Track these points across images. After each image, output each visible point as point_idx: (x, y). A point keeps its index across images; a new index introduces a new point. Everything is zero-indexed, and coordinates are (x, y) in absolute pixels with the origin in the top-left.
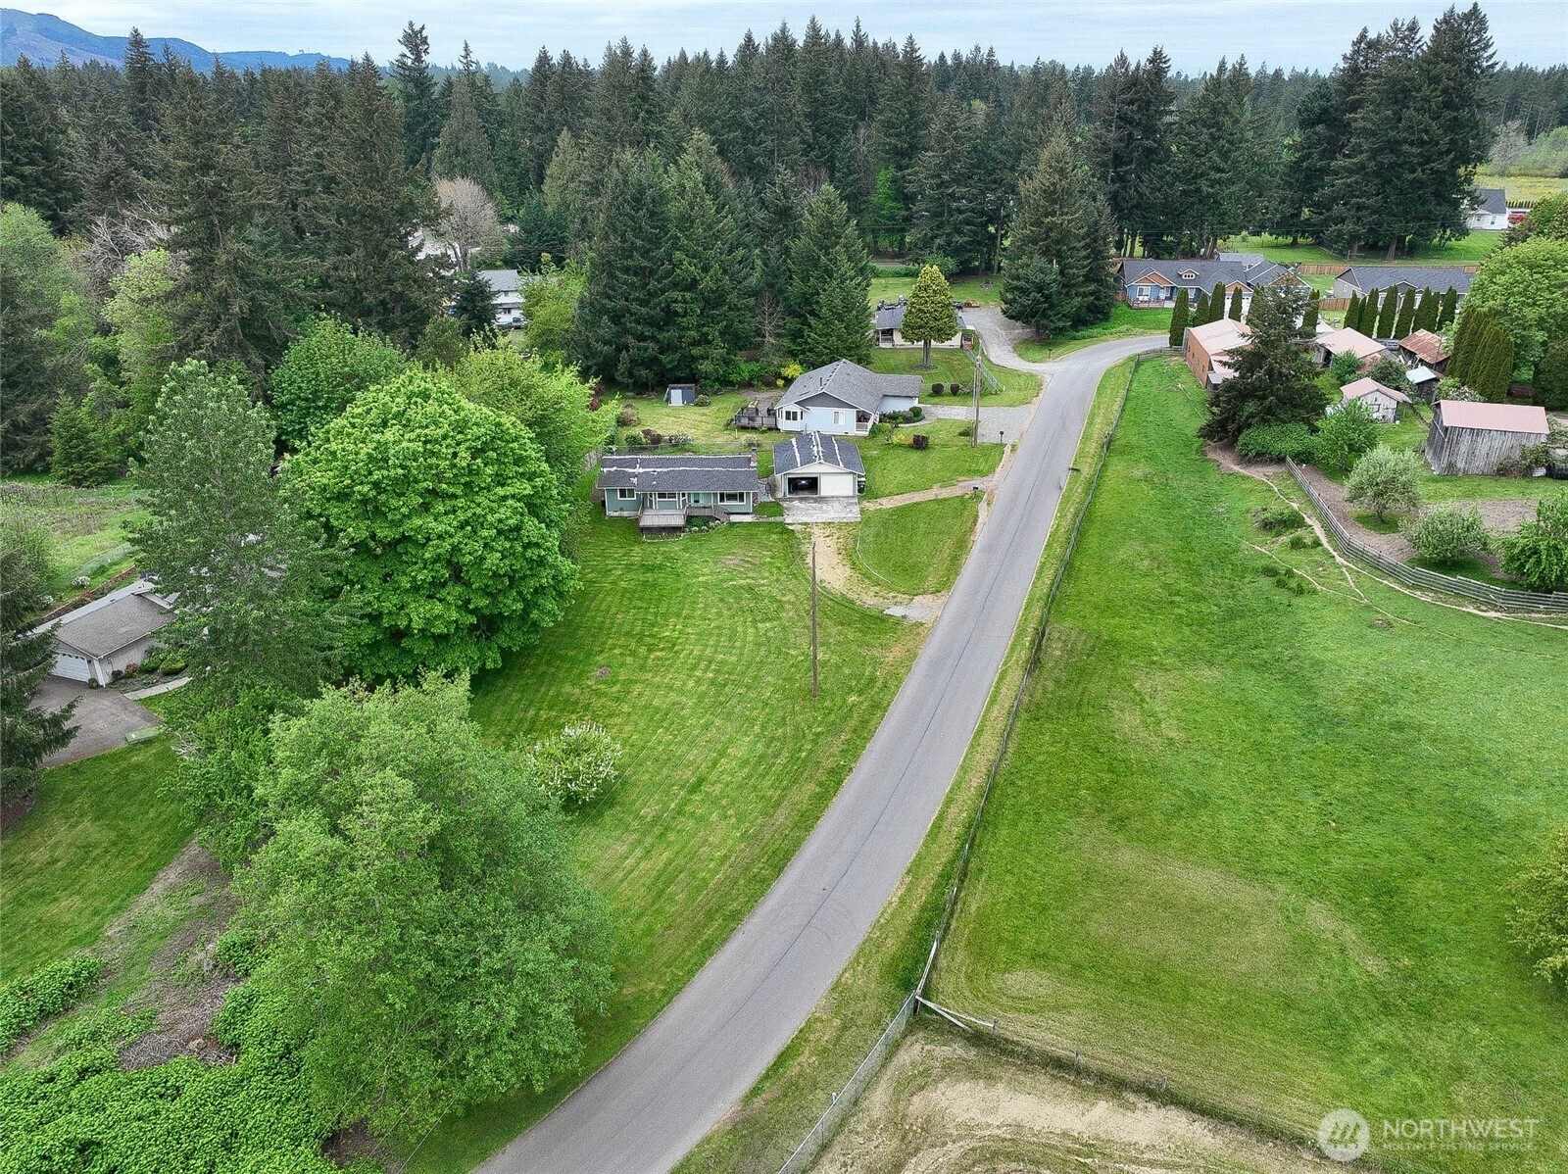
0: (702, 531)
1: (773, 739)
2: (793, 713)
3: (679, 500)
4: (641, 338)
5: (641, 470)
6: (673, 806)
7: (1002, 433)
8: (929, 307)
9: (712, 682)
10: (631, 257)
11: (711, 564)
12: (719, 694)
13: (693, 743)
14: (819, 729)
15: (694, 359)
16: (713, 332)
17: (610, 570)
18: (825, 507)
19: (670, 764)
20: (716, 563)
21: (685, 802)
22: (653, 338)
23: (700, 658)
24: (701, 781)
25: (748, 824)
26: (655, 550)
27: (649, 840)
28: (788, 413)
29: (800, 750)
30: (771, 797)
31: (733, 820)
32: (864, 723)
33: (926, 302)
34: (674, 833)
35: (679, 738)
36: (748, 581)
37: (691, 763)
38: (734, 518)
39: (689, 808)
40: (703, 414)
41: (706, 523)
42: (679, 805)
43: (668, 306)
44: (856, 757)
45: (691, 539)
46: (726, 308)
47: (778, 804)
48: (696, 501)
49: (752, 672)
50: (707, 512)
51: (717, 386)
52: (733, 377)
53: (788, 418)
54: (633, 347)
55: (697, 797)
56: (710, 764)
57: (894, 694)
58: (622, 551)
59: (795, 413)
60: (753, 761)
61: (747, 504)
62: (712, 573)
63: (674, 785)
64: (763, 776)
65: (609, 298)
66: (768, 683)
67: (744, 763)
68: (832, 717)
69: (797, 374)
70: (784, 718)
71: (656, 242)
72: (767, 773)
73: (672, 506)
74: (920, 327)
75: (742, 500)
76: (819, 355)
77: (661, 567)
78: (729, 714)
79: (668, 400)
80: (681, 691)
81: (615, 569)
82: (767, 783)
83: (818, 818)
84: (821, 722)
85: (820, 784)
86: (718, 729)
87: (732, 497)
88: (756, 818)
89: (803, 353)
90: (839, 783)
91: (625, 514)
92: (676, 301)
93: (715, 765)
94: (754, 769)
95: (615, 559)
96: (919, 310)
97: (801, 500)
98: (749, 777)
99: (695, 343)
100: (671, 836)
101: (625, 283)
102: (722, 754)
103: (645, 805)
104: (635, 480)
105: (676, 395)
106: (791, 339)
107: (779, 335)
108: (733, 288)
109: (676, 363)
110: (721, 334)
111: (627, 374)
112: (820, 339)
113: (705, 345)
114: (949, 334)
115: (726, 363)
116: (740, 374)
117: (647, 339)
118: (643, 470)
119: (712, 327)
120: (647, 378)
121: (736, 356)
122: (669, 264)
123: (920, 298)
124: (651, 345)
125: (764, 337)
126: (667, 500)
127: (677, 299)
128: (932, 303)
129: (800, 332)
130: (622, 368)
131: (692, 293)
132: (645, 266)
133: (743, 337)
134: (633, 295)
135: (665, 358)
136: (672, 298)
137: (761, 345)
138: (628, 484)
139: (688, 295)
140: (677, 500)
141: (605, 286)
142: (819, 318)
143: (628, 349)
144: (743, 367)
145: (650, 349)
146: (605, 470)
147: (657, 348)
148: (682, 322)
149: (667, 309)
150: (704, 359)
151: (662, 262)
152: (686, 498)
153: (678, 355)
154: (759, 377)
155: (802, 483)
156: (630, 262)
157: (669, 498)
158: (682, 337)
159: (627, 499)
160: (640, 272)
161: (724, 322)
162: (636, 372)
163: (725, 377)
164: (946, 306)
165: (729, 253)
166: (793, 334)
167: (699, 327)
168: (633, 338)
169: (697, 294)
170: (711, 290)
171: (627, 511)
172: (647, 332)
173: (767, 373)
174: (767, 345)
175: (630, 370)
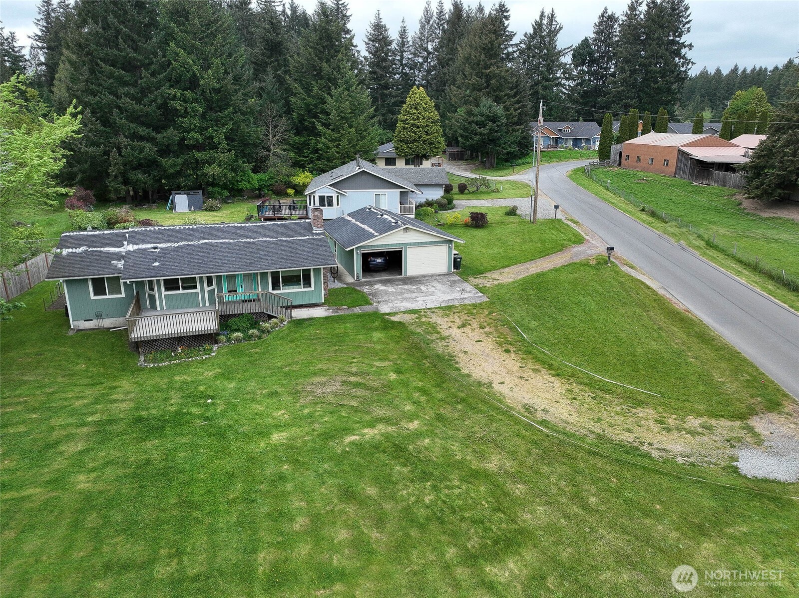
0: (251, 337)
3: (202, 292)
4: (134, 136)
5: (131, 248)
7: (556, 207)
8: (422, 123)
10: (116, 46)
11: (286, 398)
15: (198, 164)
16: (219, 136)
17: (57, 443)
18: (423, 288)
20: (296, 395)
22: (151, 140)
26: (163, 383)
28: (322, 198)
33: (418, 118)
38: (298, 314)
40: (215, 216)
41: (254, 324)
43: (166, 103)
45: (231, 353)
46: (231, 109)
48: (232, 291)
50: (254, 308)
51: (226, 193)
52: (242, 185)
53: (322, 204)
54: (126, 147)
58: (90, 393)
59: (330, 198)
61: (316, 290)
62: (297, 420)
65: (94, 94)
69: (308, 180)
73: (192, 302)
74: (415, 141)
75: (307, 283)
76: (328, 160)
77: (179, 420)
79: (173, 208)
81: (70, 438)
87: (291, 279)
89: (311, 162)
91: (107, 323)
92: (174, 98)
95: (73, 413)
96: (413, 125)
97: (384, 282)
99: (200, 147)
101: (111, 76)
104: (120, 264)
105: (181, 200)
106: (295, 153)
107: (284, 150)
108: (236, 91)
109: (178, 168)
110: (227, 138)
111: (120, 179)
112: (330, 144)
113: (210, 149)
114: (438, 148)
115: (234, 170)
116: (249, 182)
117: (142, 138)
118: (136, 247)
119: (216, 131)
120: (145, 183)
121: (243, 162)
122: (164, 56)
123: (411, 114)
124: (147, 145)
125: (269, 151)
126: (181, 291)
127: (175, 96)
128: (423, 119)
129: (306, 145)
130: (113, 171)
131: (192, 91)
132: (135, 59)
133: (250, 144)
134: (122, 90)
135: (165, 162)
136: (169, 94)
137: (267, 158)
138: (107, 271)
139: (189, 94)
140: (198, 290)
141: (87, 81)
142: (327, 126)
143: (119, 150)
144: (252, 175)
145: (147, 149)
146: (65, 252)
147: (155, 149)
148: (183, 122)
149: (164, 106)
150: (210, 164)
151: (155, 55)
152: (214, 286)
153: (180, 161)
154: (268, 186)
155: (379, 260)
156: (115, 52)
157: (184, 288)
158: (183, 139)
159: (108, 296)
160: (130, 66)
161: (230, 125)
162: (132, 175)
163: (233, 184)
164: (435, 122)
165: (230, 55)
166: (298, 148)
167: (201, 130)
168: (126, 136)
169: (196, 94)
170: (213, 89)
171: (108, 316)
172: (142, 131)
173: (276, 181)
174: (272, 158)
175: (123, 174)
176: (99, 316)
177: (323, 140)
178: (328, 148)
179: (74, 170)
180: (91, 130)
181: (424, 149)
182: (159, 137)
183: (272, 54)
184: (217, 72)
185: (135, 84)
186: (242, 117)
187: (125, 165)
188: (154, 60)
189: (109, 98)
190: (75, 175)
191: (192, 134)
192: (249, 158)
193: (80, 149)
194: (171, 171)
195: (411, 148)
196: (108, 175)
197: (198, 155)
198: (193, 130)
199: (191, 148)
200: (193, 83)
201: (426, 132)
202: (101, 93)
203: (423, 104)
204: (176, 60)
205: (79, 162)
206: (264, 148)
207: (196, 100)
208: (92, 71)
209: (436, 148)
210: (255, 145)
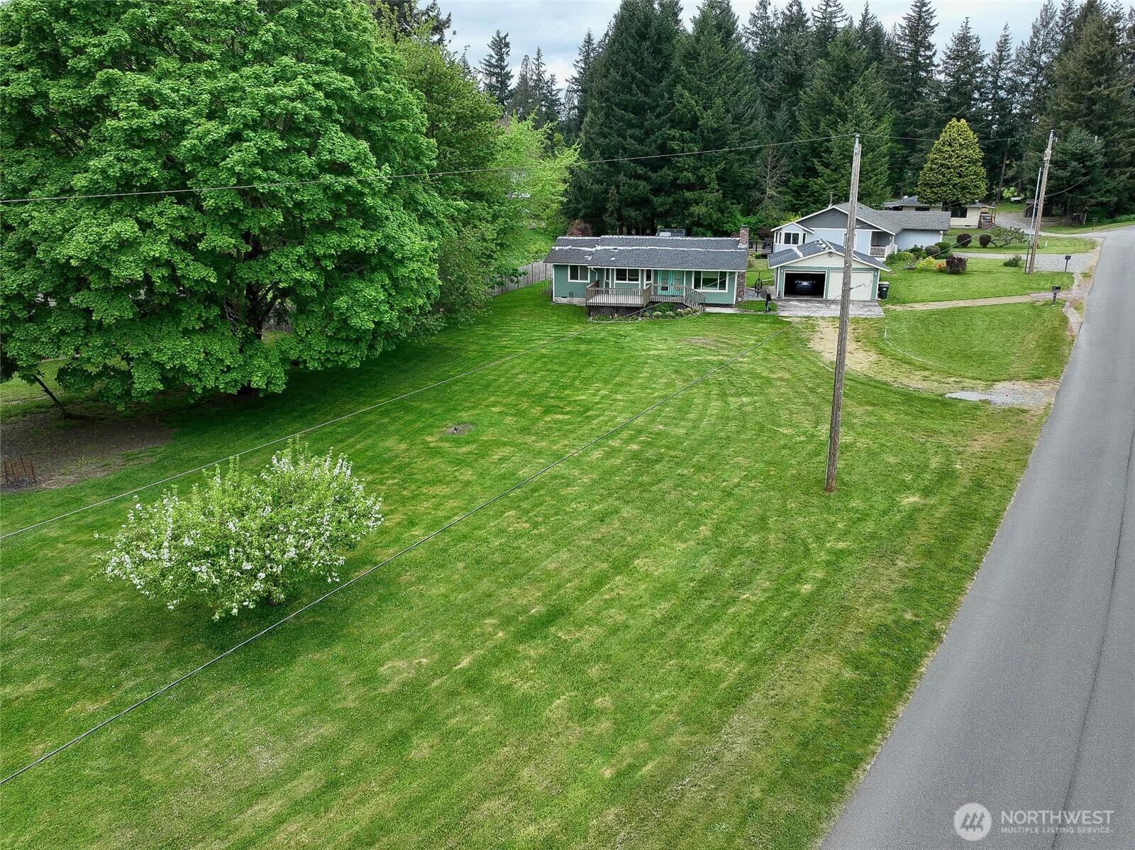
0: (667, 317)
1: (736, 551)
2: (783, 512)
3: (642, 283)
4: (633, 175)
5: (599, 248)
6: (465, 663)
7: (1067, 259)
8: (956, 162)
9: (635, 456)
10: (630, 91)
11: (672, 341)
12: (640, 472)
13: (566, 541)
14: (841, 545)
15: (687, 204)
17: (533, 340)
18: (831, 306)
19: (503, 572)
20: (677, 341)
21: (502, 656)
22: (646, 179)
23: (625, 426)
24: (556, 614)
25: (642, 745)
26: (599, 329)
27: (359, 746)
28: (788, 235)
29: (798, 578)
30: (719, 677)
31: (605, 725)
32: (949, 542)
33: (951, 157)
34: (434, 739)
35: (542, 529)
36: (721, 357)
37: (549, 574)
38: (711, 310)
39: (502, 675)
41: (673, 310)
42: (482, 665)
43: (664, 143)
44: (946, 609)
45: (649, 322)
46: (726, 149)
47: (735, 698)
48: (665, 287)
49: (712, 448)
53: (787, 241)
54: (624, 184)
55: (533, 650)
56: (588, 583)
57: (1004, 499)
59: (796, 236)
60: (685, 587)
61: (728, 293)
62: (669, 349)
63: (490, 614)
64: (707, 622)
65: (605, 137)
66: (737, 466)
67: (664, 590)
68: (869, 526)
70: (763, 519)
71: (657, 76)
72: (716, 618)
73: (633, 288)
74: (942, 184)
75: (723, 285)
77: (601, 341)
78: (654, 501)
80: (576, 462)
81: (541, 339)
82: (711, 641)
83: (855, 762)
84: (846, 533)
85: (857, 662)
86: (625, 522)
87: (710, 282)
88: (670, 730)
90: (909, 665)
91: (576, 301)
92: (673, 138)
93: (599, 582)
94: (687, 603)
95: (545, 332)
96: (942, 165)
97: (800, 301)
98: (670, 619)
99: (690, 187)
100: (422, 748)
101: (622, 119)
102: (621, 566)
103: (400, 652)
104: (590, 259)
106: (793, 196)
107: (780, 193)
108: (735, 129)
109: (668, 207)
110: (719, 178)
111: (615, 215)
112: (827, 186)
113: (700, 189)
114: (974, 194)
115: (722, 211)
116: (735, 224)
117: (639, 177)
118: (602, 248)
119: (708, 170)
120: (636, 220)
121: (732, 204)
122: (669, 99)
123: (943, 152)
124: (642, 184)
125: (764, 193)
126: (627, 282)
127: (674, 137)
128: (958, 157)
129: (805, 187)
130: (610, 206)
131: (691, 131)
132: (644, 102)
133: (741, 185)
134: (629, 132)
135: (656, 200)
136: (669, 135)
137: (760, 201)
138: (581, 261)
139: (686, 134)
140: (639, 282)
141: (601, 125)
142: (827, 165)
143: (618, 187)
144: (739, 217)
145: (641, 187)
146: (557, 248)
147: (648, 187)
148: (678, 162)
149: (663, 148)
150: (697, 204)
151: (662, 97)
152: (652, 281)
153: (671, 199)
154: (756, 230)
155: (805, 283)
156: (628, 97)
157: (630, 280)
158: (677, 178)
159: (579, 281)
160: (639, 109)
161: (723, 165)
162: (625, 212)
163: (719, 226)
164: (974, 162)
165: (734, 94)
166: (796, 191)
167: (695, 169)
168: (625, 175)
169: (696, 134)
170: (712, 129)
171: (577, 296)
172: (640, 170)
173: (765, 225)
174: (767, 201)
175: (618, 210)
176: (571, 295)
177: (820, 181)
178: (825, 190)
179: (580, 206)
180: (598, 169)
181: (953, 195)
182: (654, 176)
183: (791, 88)
184: (717, 112)
185: (641, 126)
186: (737, 157)
187: (620, 201)
188: (661, 102)
189: (616, 139)
190: (580, 210)
191: (685, 173)
192: (738, 199)
193: (587, 186)
194: (660, 209)
195: (936, 194)
196: (606, 210)
197: (687, 194)
198: (686, 170)
199: (681, 187)
200: (693, 125)
201: (958, 173)
202: (611, 135)
203: (961, 140)
204: (680, 102)
205: (585, 199)
206: (759, 190)
207: (694, 141)
208: (607, 116)
209: (971, 194)
210: (749, 187)
